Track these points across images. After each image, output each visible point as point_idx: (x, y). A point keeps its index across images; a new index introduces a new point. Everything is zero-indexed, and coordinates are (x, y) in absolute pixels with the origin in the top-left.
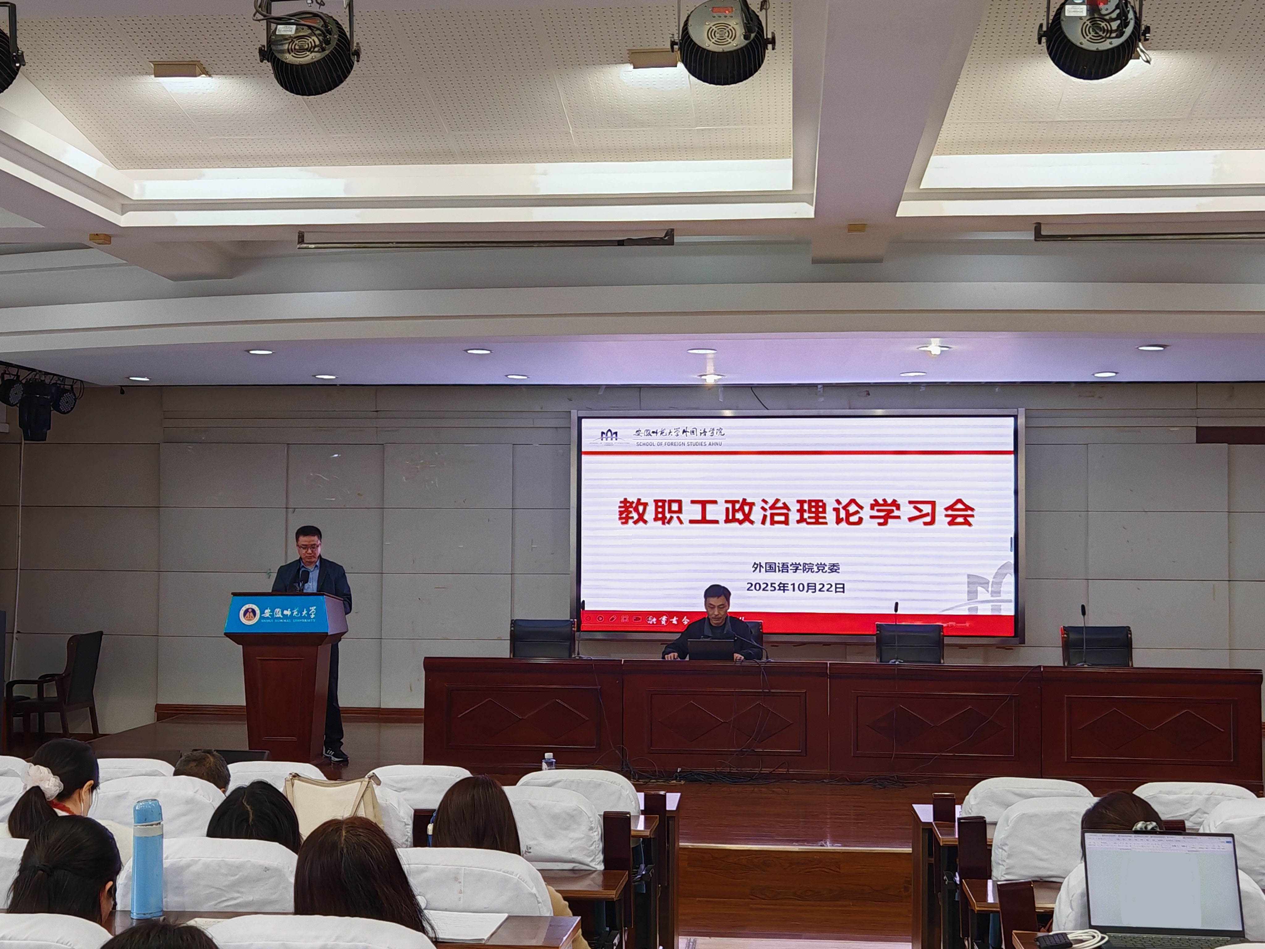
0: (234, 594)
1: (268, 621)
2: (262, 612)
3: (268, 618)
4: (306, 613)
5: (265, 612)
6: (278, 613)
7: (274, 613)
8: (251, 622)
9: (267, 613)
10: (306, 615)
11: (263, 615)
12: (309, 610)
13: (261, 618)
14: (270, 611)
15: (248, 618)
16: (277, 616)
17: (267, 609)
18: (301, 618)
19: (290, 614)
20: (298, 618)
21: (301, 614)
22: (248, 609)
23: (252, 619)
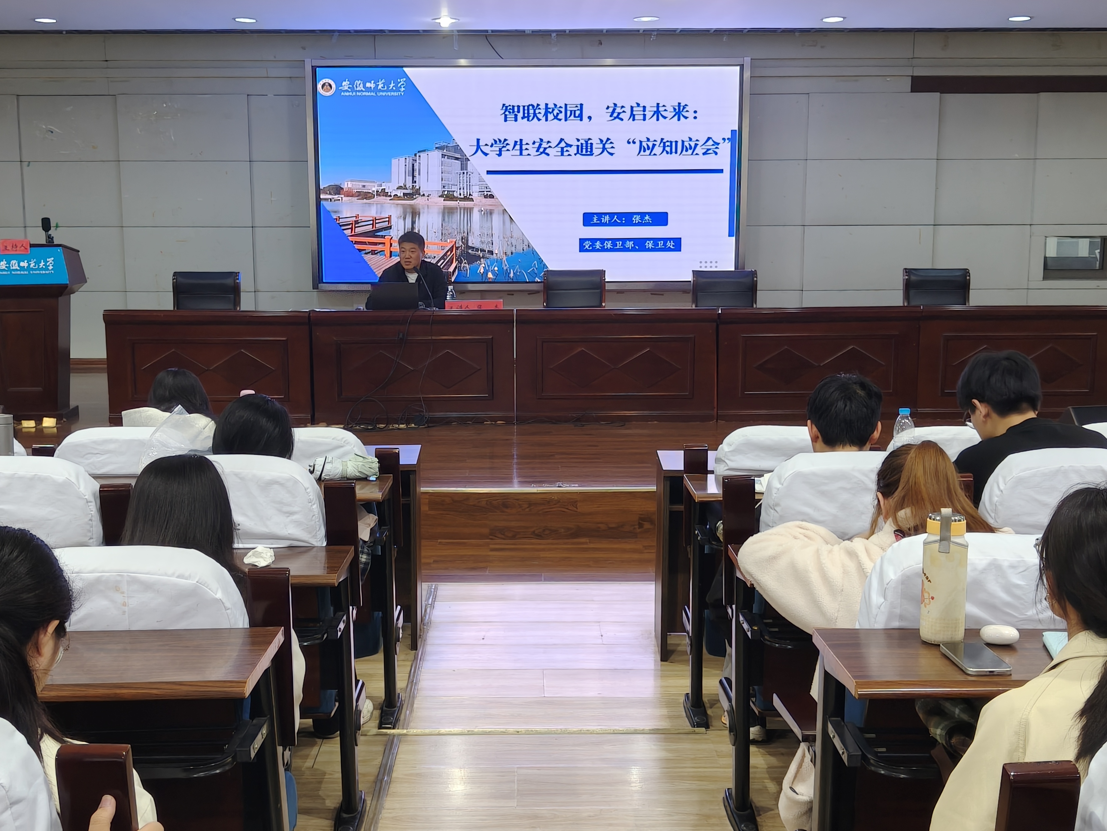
1: (4, 273)
3: (4, 270)
4: (43, 265)
9: (3, 264)
12: (46, 262)
14: (5, 262)
16: (13, 268)
18: (39, 269)
19: (27, 266)
20: (35, 270)
21: (39, 266)
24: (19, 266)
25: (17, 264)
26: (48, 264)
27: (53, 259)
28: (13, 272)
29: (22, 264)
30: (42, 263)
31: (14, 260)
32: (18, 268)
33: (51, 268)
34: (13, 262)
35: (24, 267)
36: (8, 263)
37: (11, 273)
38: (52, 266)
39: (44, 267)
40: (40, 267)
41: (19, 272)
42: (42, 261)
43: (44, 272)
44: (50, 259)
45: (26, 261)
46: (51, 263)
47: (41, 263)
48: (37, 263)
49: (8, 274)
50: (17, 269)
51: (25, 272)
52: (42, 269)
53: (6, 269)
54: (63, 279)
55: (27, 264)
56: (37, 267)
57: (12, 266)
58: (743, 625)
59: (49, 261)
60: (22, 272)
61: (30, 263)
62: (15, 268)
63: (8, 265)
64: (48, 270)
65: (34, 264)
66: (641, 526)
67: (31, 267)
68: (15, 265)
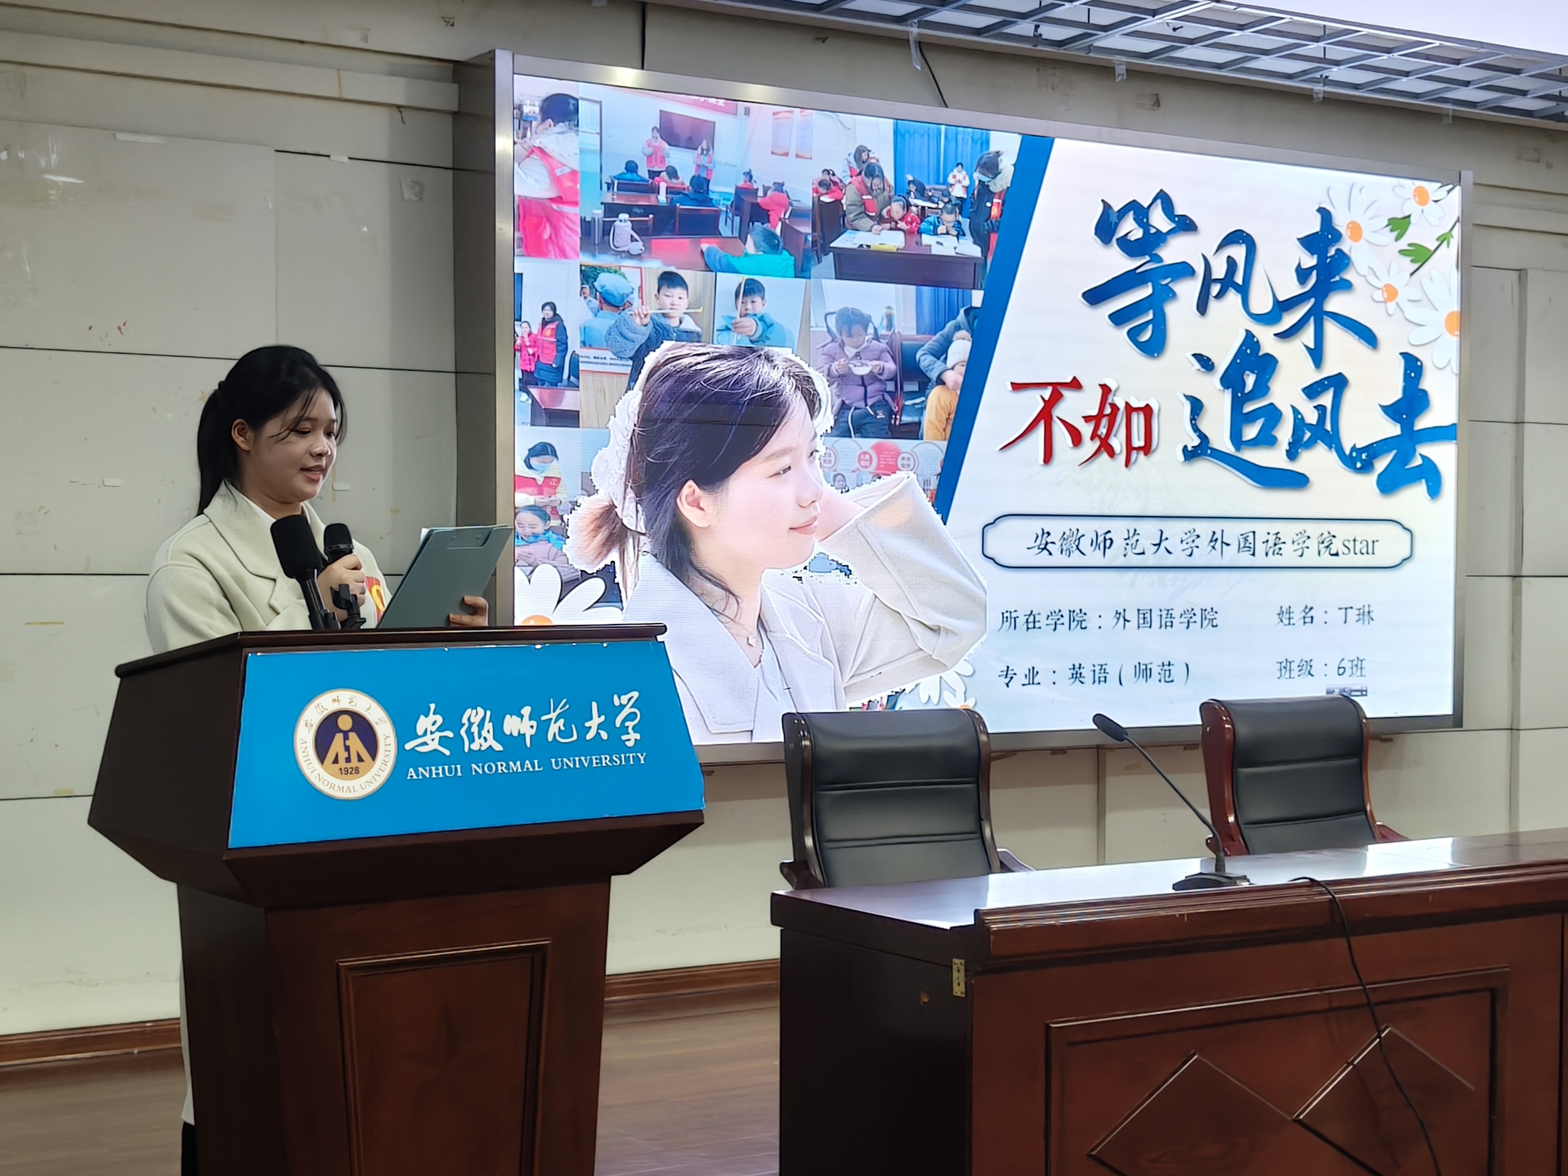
1: (437, 772)
2: (405, 731)
3: (434, 757)
4: (600, 726)
6: (478, 727)
9: (429, 730)
11: (408, 746)
12: (610, 711)
13: (405, 759)
14: (439, 719)
16: (475, 746)
17: (426, 712)
18: (579, 745)
19: (533, 731)
20: (567, 750)
21: (583, 732)
22: (336, 715)
23: (360, 765)
24: (499, 734)
26: (618, 723)
28: (476, 769)
29: (512, 725)
30: (596, 720)
31: (474, 708)
33: (632, 737)
35: (521, 738)
36: (452, 721)
37: (467, 769)
38: (636, 729)
39: (604, 735)
40: (590, 736)
41: (501, 767)
42: (596, 707)
43: (604, 760)
44: (624, 699)
45: (526, 711)
46: (631, 716)
47: (591, 719)
48: (576, 717)
49: (455, 778)
50: (490, 750)
51: (527, 766)
52: (597, 746)
53: (447, 753)
55: (534, 723)
56: (575, 737)
57: (471, 739)
59: (622, 707)
60: (516, 767)
61: (543, 718)
62: (484, 747)
63: (450, 734)
64: (622, 747)
65: (562, 721)
67: (550, 738)
68: (484, 733)
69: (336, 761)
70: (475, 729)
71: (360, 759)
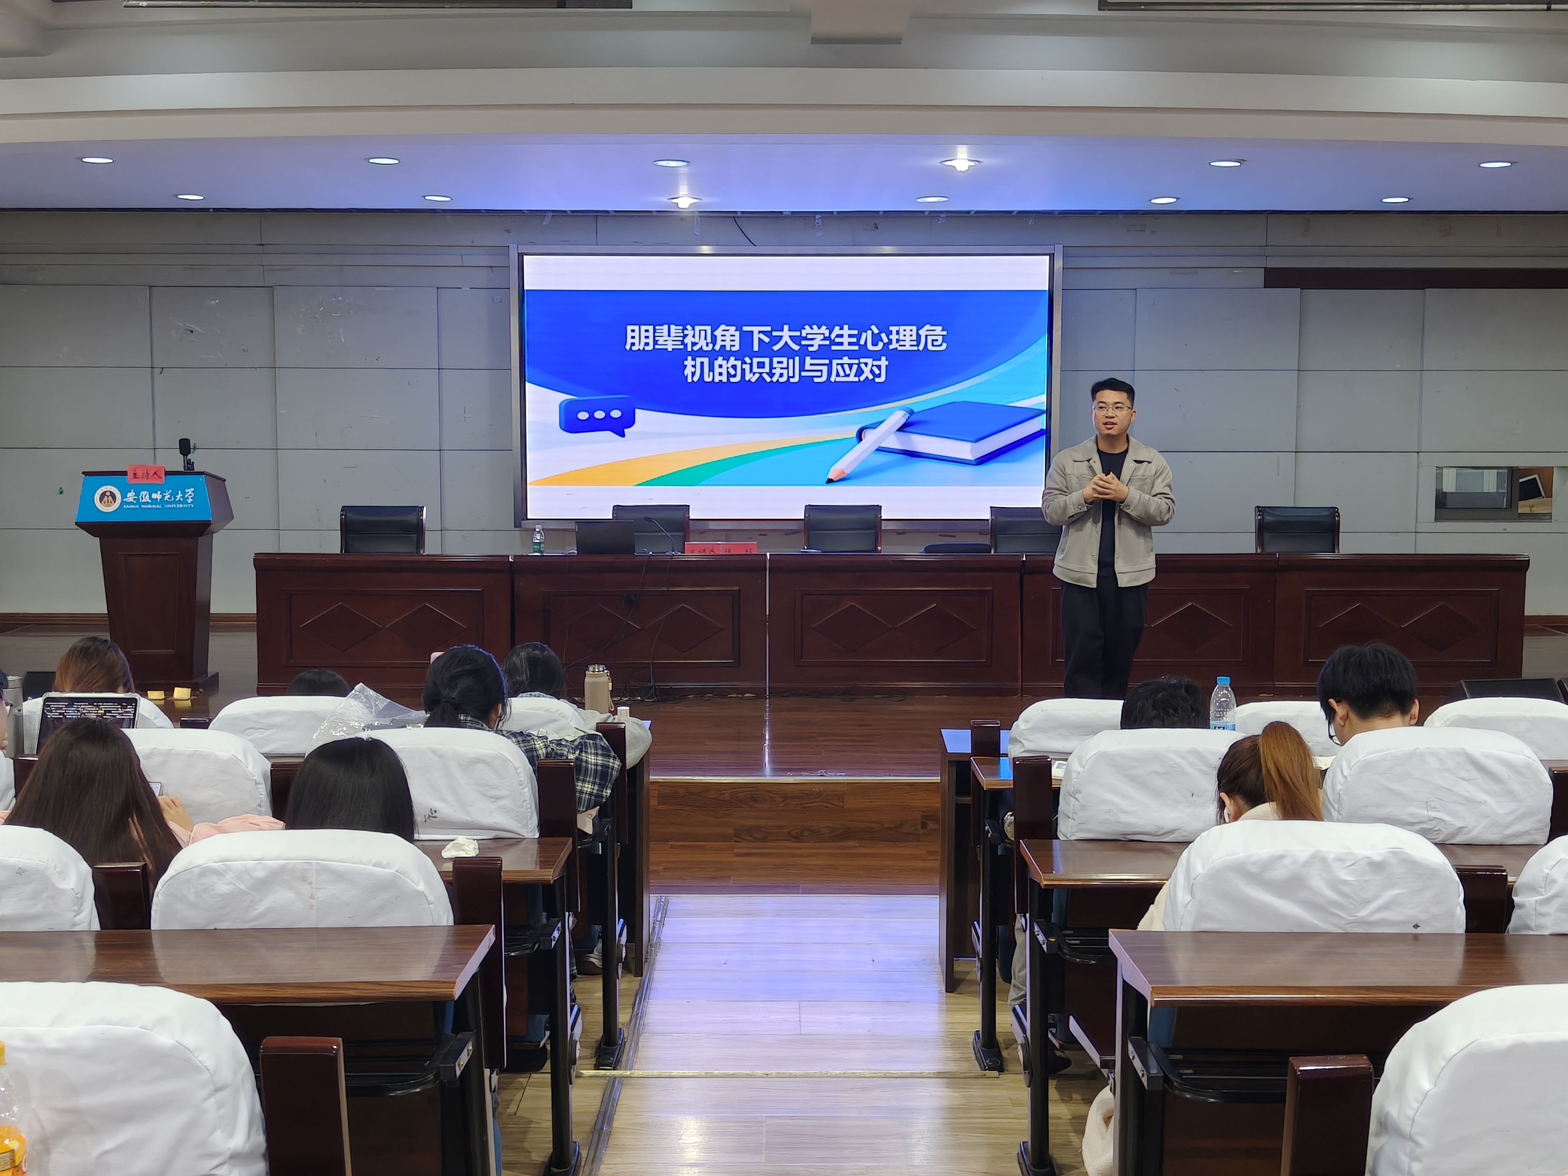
0: (85, 473)
1: (132, 506)
2: (124, 496)
3: (131, 503)
4: (180, 497)
5: (128, 496)
6: (145, 496)
7: (140, 497)
8: (110, 508)
9: (131, 496)
10: (182, 499)
11: (125, 500)
12: (184, 493)
13: (123, 503)
14: (134, 494)
15: (106, 503)
16: (143, 501)
17: (130, 492)
18: (175, 502)
19: (160, 498)
20: (171, 503)
21: (175, 498)
22: (106, 492)
23: (111, 504)
24: (150, 498)
25: (148, 496)
26: (186, 496)
27: (193, 489)
28: (143, 506)
29: (154, 496)
30: (180, 495)
31: (144, 491)
32: (150, 501)
33: (190, 500)
34: (144, 493)
35: (157, 499)
36: (137, 494)
37: (140, 506)
38: (191, 498)
40: (177, 499)
41: (150, 506)
42: (180, 492)
43: (181, 506)
44: (189, 490)
45: (159, 492)
46: (191, 495)
47: (178, 495)
48: (173, 495)
49: (137, 508)
50: (147, 502)
51: (158, 506)
52: (179, 502)
53: (135, 502)
54: (204, 514)
55: (161, 496)
56: (173, 499)
57: (142, 499)
58: (1038, 937)
59: (188, 492)
60: (154, 506)
61: (164, 494)
62: (146, 501)
63: (136, 497)
64: (187, 503)
65: (169, 495)
66: (924, 826)
67: (165, 499)
68: (146, 498)
69: (105, 503)
70: (144, 497)
71: (111, 502)
